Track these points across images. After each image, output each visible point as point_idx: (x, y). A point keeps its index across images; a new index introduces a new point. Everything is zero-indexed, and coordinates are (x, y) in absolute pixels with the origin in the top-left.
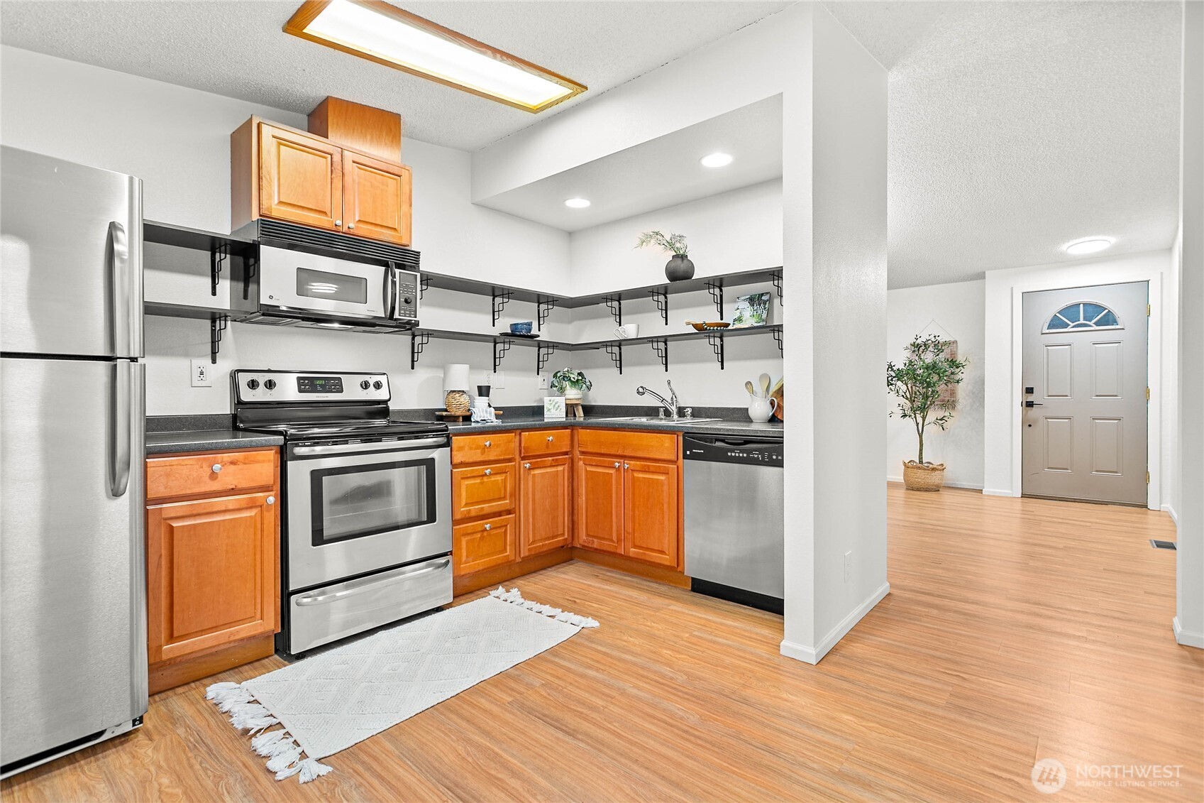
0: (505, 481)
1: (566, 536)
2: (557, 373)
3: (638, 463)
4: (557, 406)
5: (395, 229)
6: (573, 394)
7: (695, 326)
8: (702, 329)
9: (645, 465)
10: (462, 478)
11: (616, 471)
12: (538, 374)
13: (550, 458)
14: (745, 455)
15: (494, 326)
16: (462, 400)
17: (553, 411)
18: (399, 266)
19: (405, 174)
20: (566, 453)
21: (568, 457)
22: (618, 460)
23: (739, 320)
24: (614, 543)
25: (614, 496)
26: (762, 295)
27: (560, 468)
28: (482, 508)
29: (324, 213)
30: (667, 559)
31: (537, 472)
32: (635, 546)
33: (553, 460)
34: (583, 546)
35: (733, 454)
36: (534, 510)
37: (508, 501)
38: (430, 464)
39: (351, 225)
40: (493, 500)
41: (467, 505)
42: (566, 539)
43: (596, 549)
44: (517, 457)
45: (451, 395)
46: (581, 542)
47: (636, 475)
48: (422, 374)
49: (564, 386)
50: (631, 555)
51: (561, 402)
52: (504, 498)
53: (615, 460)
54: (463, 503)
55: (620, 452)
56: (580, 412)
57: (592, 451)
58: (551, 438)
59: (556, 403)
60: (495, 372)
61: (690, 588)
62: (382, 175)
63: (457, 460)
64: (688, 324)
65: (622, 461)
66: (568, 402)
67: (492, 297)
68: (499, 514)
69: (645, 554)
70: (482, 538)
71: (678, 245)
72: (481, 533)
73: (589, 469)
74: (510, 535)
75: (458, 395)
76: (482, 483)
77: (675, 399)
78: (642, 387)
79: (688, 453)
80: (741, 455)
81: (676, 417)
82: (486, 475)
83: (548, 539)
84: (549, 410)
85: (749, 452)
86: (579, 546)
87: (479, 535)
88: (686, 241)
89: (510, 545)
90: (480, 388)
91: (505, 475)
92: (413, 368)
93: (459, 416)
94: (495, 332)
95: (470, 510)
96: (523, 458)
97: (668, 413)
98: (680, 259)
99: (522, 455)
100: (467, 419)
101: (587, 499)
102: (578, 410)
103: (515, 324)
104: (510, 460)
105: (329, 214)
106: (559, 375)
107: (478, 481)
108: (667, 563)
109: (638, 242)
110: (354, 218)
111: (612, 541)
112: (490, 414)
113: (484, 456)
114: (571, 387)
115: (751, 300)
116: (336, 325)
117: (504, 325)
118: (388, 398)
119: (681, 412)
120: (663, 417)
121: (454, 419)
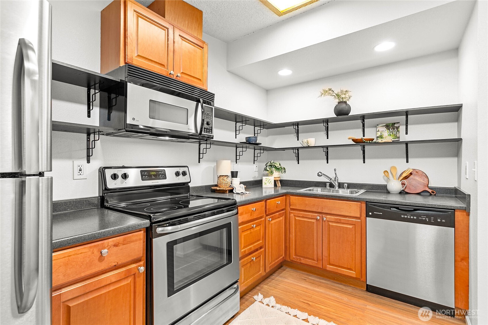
0: (260, 229)
1: (283, 256)
2: (267, 163)
3: (333, 217)
4: (269, 181)
5: (200, 80)
6: (276, 174)
7: (353, 140)
8: (357, 142)
9: (338, 219)
10: (242, 232)
11: (317, 221)
12: (254, 164)
13: (278, 213)
14: (415, 218)
15: (236, 138)
16: (228, 180)
17: (268, 184)
18: (204, 102)
19: (205, 46)
20: (283, 210)
21: (283, 211)
22: (318, 215)
23: (381, 137)
24: (315, 261)
25: (315, 234)
26: (395, 123)
27: (281, 218)
28: (251, 248)
29: (163, 65)
30: (353, 273)
31: (273, 222)
32: (330, 264)
33: (279, 214)
34: (292, 261)
35: (406, 217)
36: (272, 244)
37: (261, 241)
38: (228, 226)
39: (179, 75)
40: (256, 242)
41: (244, 247)
42: (283, 257)
43: (301, 263)
44: (265, 215)
45: (222, 178)
46: (291, 259)
47: (330, 224)
48: (204, 165)
49: (273, 170)
50: (327, 269)
51: (272, 179)
52: (259, 240)
53: (317, 215)
54: (243, 247)
55: (319, 211)
56: (279, 184)
57: (299, 208)
58: (279, 202)
59: (269, 180)
60: (236, 163)
61: (365, 289)
62: (194, 46)
63: (240, 221)
64: (349, 139)
65: (321, 215)
66: (276, 179)
67: (235, 123)
68: (257, 250)
69: (337, 269)
70: (251, 265)
71: (344, 96)
72: (250, 263)
73: (297, 218)
74: (262, 261)
75: (225, 178)
76: (251, 233)
77: (337, 179)
78: (320, 172)
79: (370, 214)
80: (412, 217)
81: (337, 188)
82: (253, 227)
83: (277, 259)
84: (265, 184)
85: (418, 216)
86: (289, 260)
87: (249, 265)
88: (350, 94)
89: (262, 267)
90: (232, 173)
91: (259, 226)
92: (199, 162)
93: (227, 190)
94: (237, 141)
95: (245, 250)
96: (267, 216)
97: (332, 186)
98: (345, 104)
99: (267, 213)
100: (231, 191)
101: (296, 235)
102: (278, 183)
103: (248, 137)
104: (261, 217)
105: (166, 67)
106: (268, 164)
107: (249, 232)
108: (355, 276)
109: (320, 94)
110: (180, 71)
111: (313, 260)
112: (242, 188)
113: (251, 217)
114: (275, 171)
115: (387, 126)
116: (167, 138)
117: (242, 138)
118: (189, 181)
119: (341, 186)
120: (328, 188)
121: (223, 192)
